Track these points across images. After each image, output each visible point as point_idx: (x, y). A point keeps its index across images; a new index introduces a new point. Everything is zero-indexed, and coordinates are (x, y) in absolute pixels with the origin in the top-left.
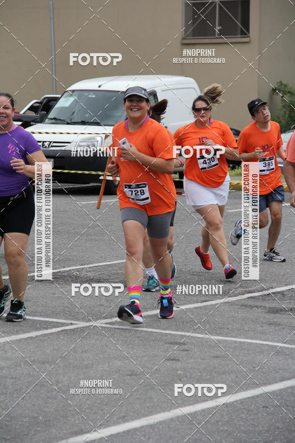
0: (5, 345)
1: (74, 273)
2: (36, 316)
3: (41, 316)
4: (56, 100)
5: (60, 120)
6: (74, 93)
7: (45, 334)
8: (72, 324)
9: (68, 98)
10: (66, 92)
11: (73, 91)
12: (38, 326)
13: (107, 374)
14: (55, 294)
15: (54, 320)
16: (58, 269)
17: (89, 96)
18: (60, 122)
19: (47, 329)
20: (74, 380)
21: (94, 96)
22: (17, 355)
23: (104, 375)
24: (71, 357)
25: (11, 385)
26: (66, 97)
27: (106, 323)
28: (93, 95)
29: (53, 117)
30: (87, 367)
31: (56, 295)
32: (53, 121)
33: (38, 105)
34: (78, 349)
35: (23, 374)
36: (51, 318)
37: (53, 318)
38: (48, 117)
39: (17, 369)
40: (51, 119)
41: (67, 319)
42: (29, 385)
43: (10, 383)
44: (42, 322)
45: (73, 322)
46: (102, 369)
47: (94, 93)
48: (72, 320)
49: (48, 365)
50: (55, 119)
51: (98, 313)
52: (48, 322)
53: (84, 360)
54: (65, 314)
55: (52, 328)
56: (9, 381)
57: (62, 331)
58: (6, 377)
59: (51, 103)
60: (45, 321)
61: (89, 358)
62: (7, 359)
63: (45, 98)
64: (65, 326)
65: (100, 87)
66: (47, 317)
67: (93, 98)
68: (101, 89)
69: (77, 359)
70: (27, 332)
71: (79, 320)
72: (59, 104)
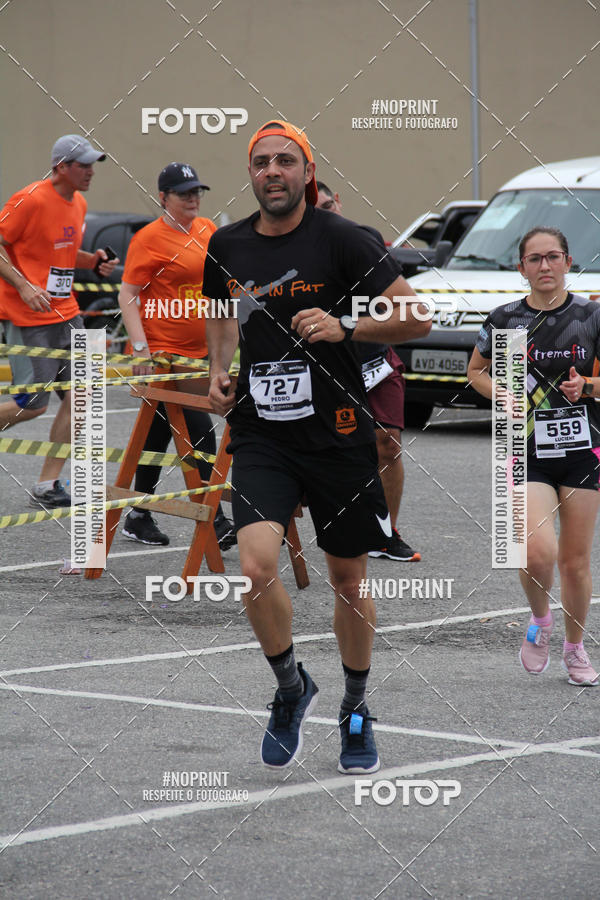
0: (342, 795)
1: (509, 625)
2: (417, 727)
3: (427, 726)
4: (476, 212)
5: (484, 260)
6: (519, 197)
7: (435, 771)
8: (500, 747)
9: (503, 208)
10: (498, 194)
11: (517, 192)
12: (420, 750)
13: (583, 873)
14: (463, 674)
15: (459, 737)
16: (472, 614)
17: (555, 203)
18: (483, 264)
19: (441, 758)
20: (503, 885)
21: (565, 203)
22: (368, 819)
23: (575, 874)
24: (497, 828)
25: (353, 893)
26: (500, 205)
27: (582, 748)
28: (563, 200)
29: (467, 255)
30: (533, 855)
31: (465, 678)
32: (468, 263)
33: (434, 225)
34: (515, 809)
35: (383, 866)
36: (452, 731)
37: (456, 732)
38: (458, 253)
39: (367, 855)
40: (463, 258)
41: (490, 734)
42: (396, 893)
43: (353, 889)
44: (429, 740)
45: (503, 743)
46: (572, 859)
47: (566, 197)
48: (502, 737)
49: (441, 847)
50: (472, 258)
51: (565, 722)
52: (443, 741)
53: (529, 837)
54: (485, 722)
55: (453, 757)
56: (349, 883)
57: (477, 764)
58: (341, 874)
59: (465, 221)
60: (437, 741)
61: (539, 831)
62: (346, 829)
63: (452, 209)
64: (485, 753)
65: (579, 180)
66: (442, 729)
67: (565, 207)
68: (583, 185)
69: (510, 834)
70: (396, 765)
71: (517, 739)
72: (482, 224)
